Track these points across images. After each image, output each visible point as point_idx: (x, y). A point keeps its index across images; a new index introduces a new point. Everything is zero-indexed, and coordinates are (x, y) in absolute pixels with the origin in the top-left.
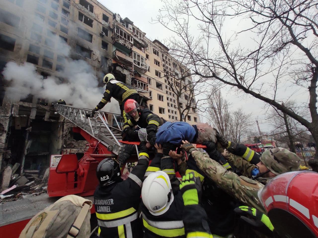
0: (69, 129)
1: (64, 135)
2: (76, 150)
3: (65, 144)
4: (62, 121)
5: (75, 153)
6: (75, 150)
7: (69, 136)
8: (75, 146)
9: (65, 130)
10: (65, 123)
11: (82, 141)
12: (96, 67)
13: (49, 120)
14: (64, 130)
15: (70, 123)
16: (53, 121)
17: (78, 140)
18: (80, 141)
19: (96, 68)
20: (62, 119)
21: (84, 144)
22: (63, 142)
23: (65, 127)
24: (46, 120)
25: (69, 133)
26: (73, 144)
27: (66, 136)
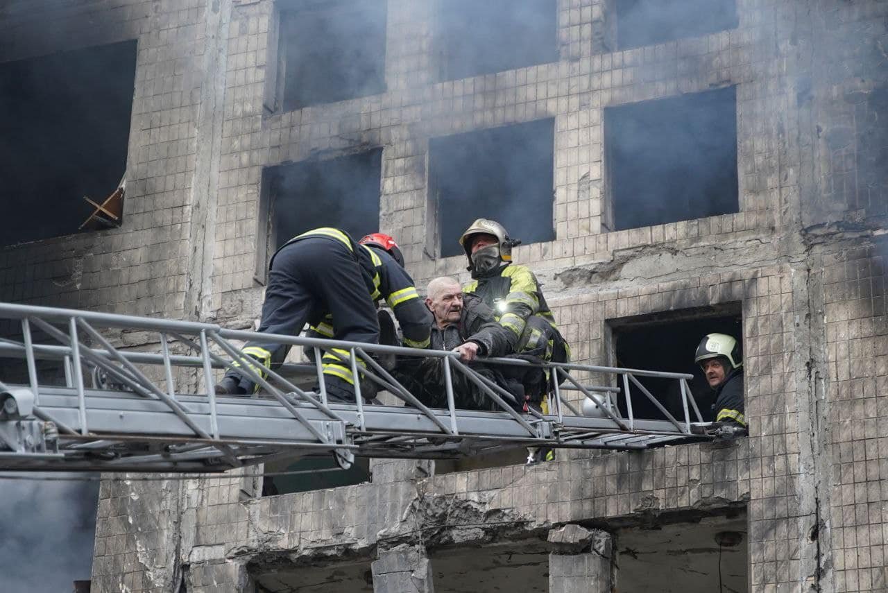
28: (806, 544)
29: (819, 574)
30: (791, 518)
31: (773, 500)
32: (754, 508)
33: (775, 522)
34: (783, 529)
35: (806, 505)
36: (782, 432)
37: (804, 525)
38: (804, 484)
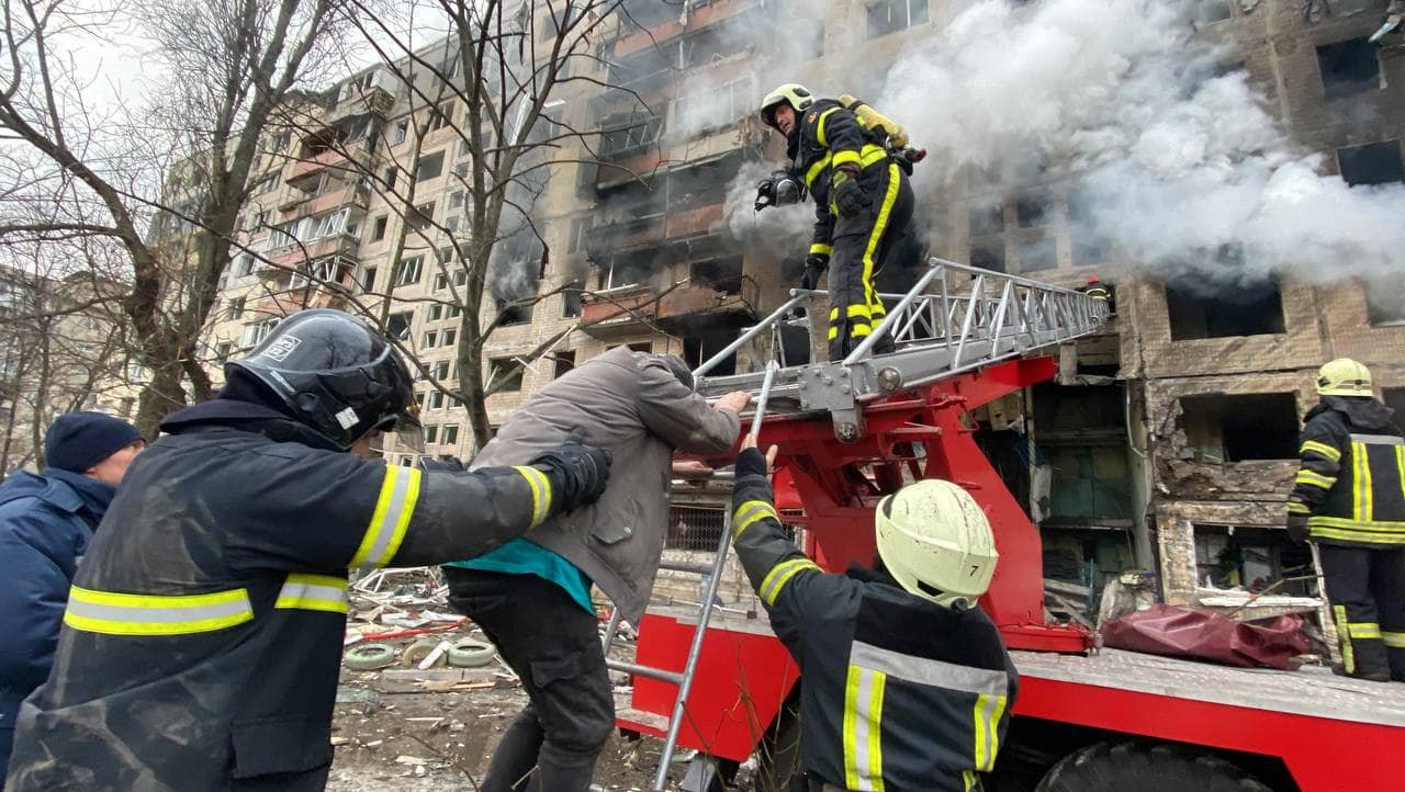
0: (1171, 406)
1: (1153, 438)
2: (1232, 507)
3: (1165, 479)
4: (1133, 376)
5: (1227, 528)
6: (1223, 511)
7: (1180, 439)
8: (1221, 490)
9: (1154, 414)
10: (1147, 379)
11: (1262, 462)
12: (1272, 39)
13: (1077, 379)
14: (1151, 416)
15: (1172, 381)
16: (1093, 380)
17: (1238, 461)
18: (1246, 463)
19: (1272, 43)
20: (1132, 364)
21: (1278, 478)
22: (1157, 470)
23: (1152, 402)
24: (1065, 382)
25: (1177, 428)
26: (1208, 480)
27: (1164, 443)
28: (1137, 345)
29: (1141, 351)
30: (1133, 338)
31: (1127, 333)
32: (1122, 335)
33: (1127, 339)
34: (1130, 340)
35: (1137, 334)
36: (1129, 317)
37: (1136, 340)
38: (1136, 329)
